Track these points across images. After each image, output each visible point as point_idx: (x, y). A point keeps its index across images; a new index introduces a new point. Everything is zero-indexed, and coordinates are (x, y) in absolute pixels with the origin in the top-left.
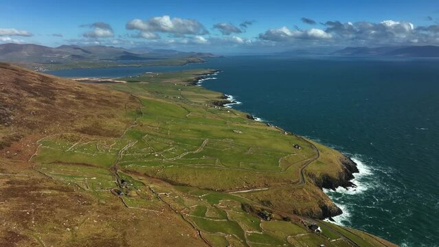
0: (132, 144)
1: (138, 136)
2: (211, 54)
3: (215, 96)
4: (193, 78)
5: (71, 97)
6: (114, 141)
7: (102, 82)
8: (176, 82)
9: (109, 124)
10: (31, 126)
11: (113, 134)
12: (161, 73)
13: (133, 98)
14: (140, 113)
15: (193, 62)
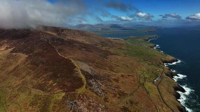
0: (127, 51)
1: (128, 50)
2: (161, 27)
3: (152, 45)
4: (147, 39)
5: (115, 43)
6: (124, 51)
7: (115, 39)
8: (140, 40)
9: (123, 48)
10: (111, 47)
11: (123, 49)
12: (136, 37)
13: (126, 44)
14: (128, 47)
15: (151, 31)
